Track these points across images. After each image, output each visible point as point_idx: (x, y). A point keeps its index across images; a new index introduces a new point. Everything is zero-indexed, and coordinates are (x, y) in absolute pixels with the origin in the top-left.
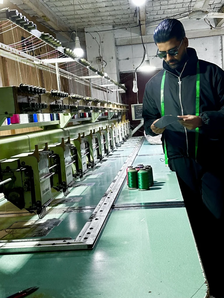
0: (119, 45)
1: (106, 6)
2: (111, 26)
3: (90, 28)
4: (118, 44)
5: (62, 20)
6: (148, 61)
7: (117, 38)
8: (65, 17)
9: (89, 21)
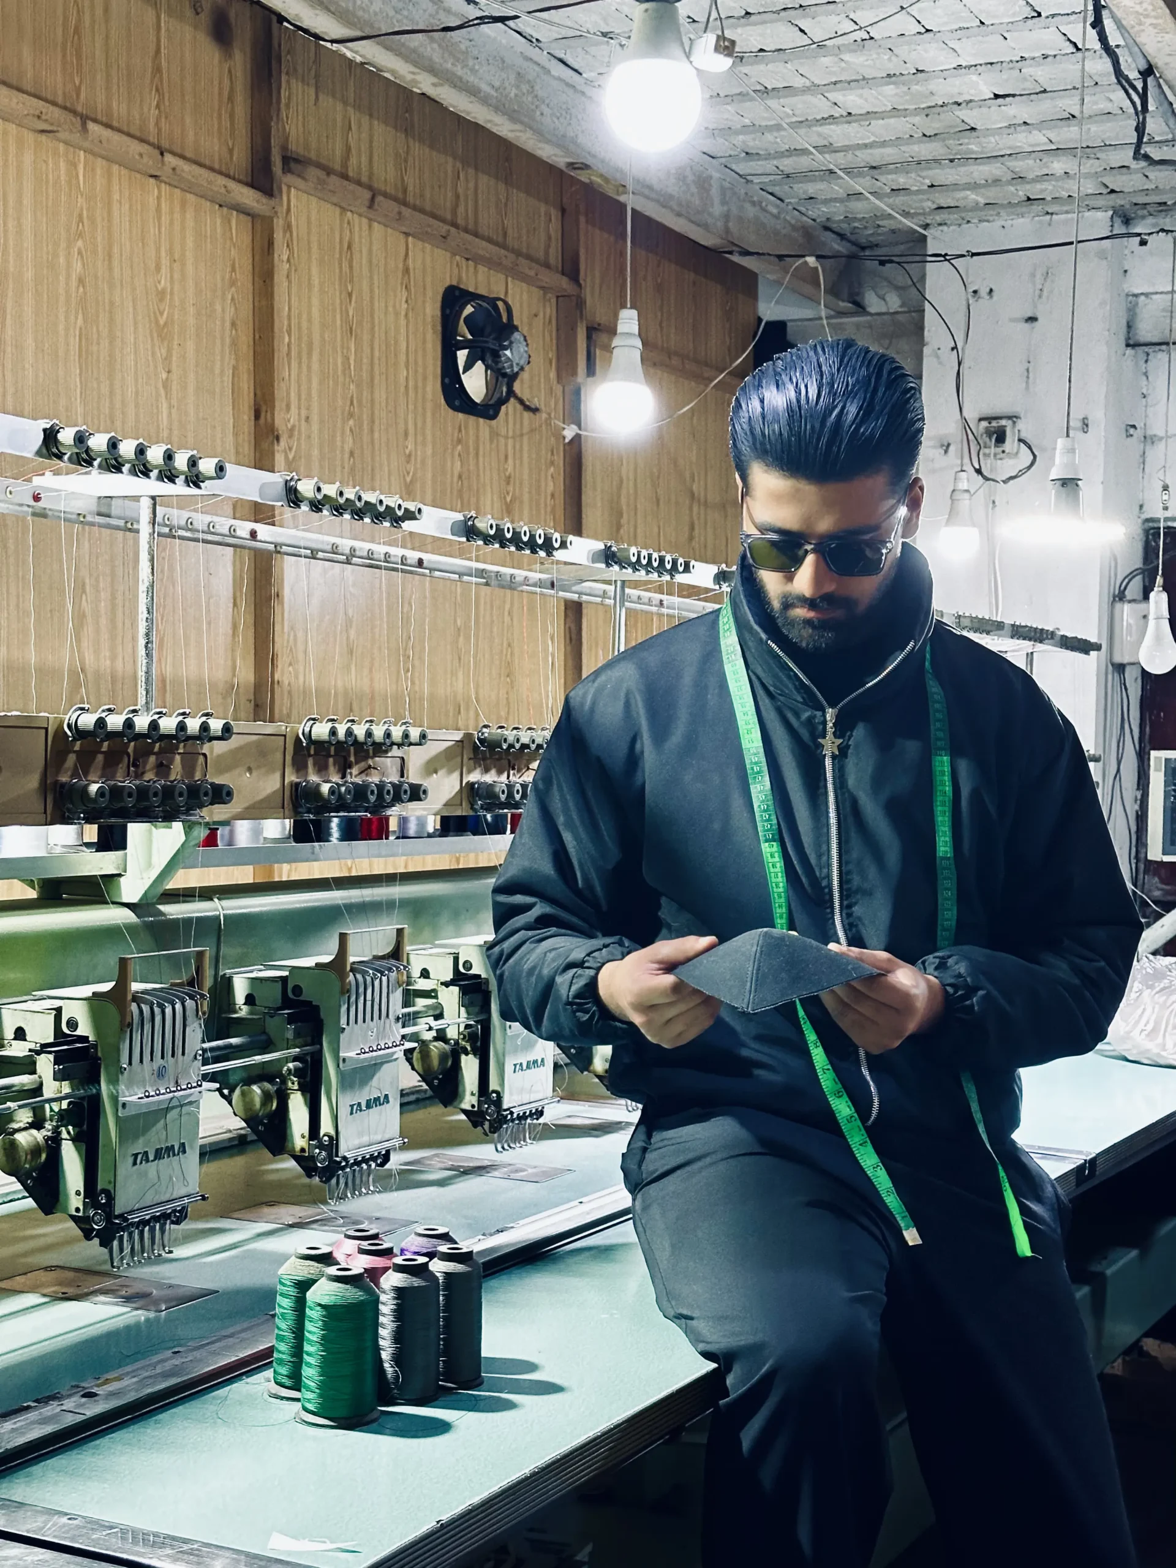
0: (1155, 340)
1: (997, 96)
2: (1100, 215)
3: (965, 226)
4: (1146, 331)
5: (756, 180)
6: (1068, 484)
7: (1146, 295)
8: (769, 166)
9: (932, 186)
